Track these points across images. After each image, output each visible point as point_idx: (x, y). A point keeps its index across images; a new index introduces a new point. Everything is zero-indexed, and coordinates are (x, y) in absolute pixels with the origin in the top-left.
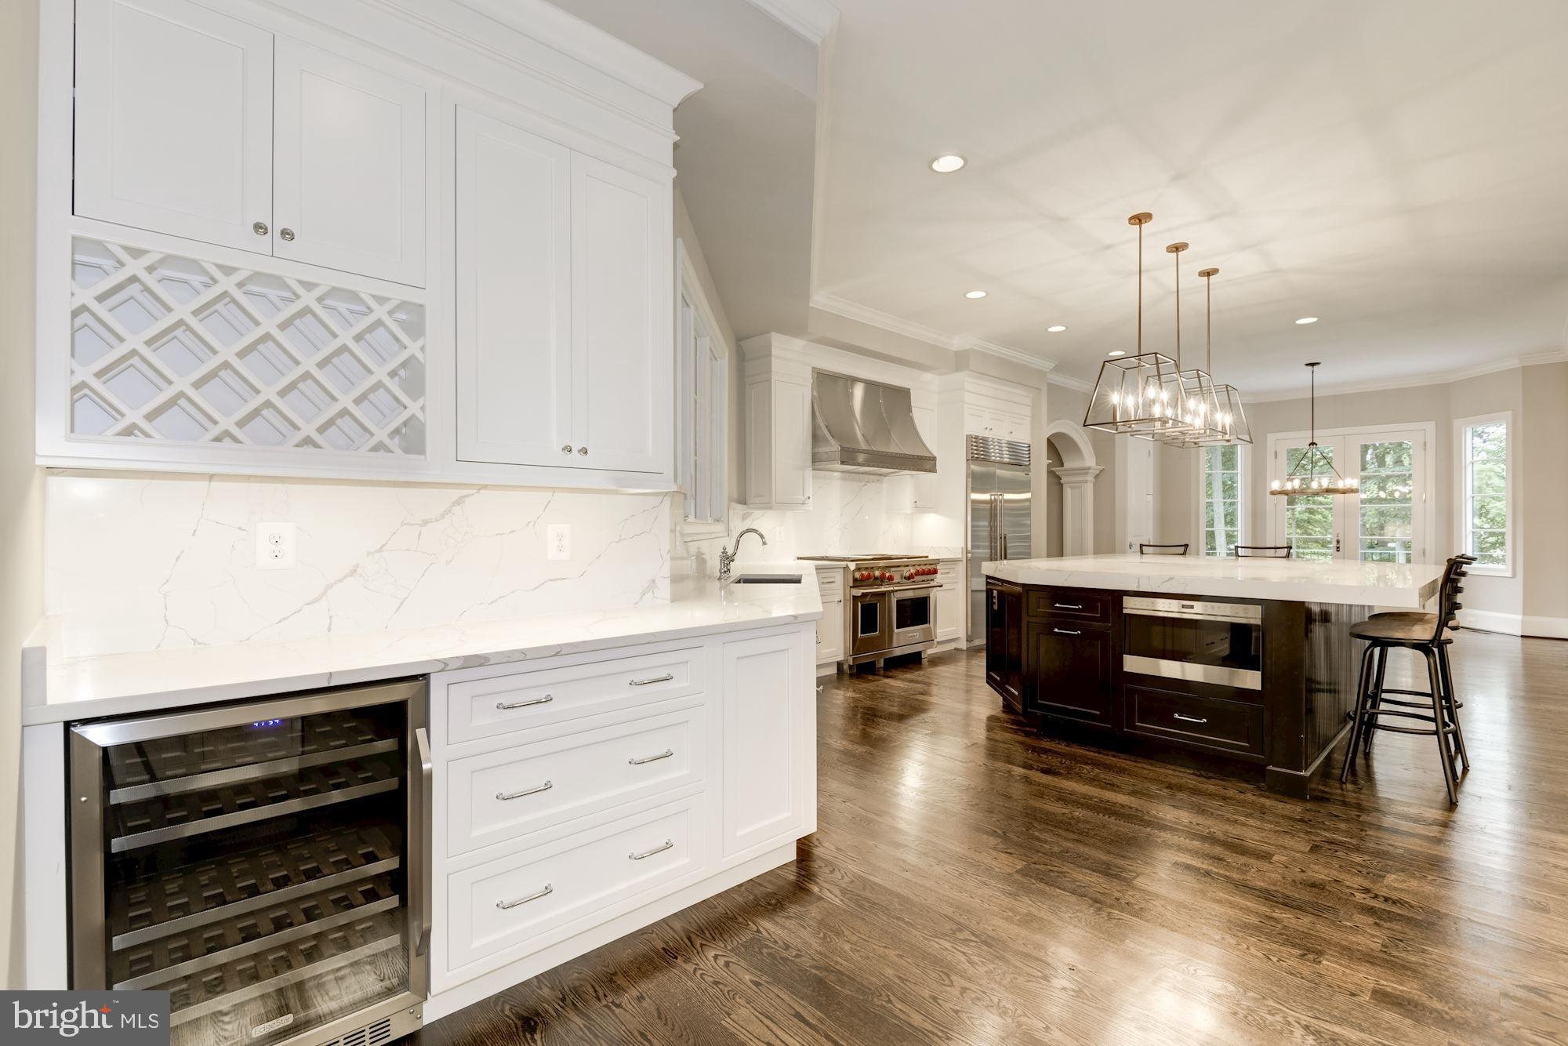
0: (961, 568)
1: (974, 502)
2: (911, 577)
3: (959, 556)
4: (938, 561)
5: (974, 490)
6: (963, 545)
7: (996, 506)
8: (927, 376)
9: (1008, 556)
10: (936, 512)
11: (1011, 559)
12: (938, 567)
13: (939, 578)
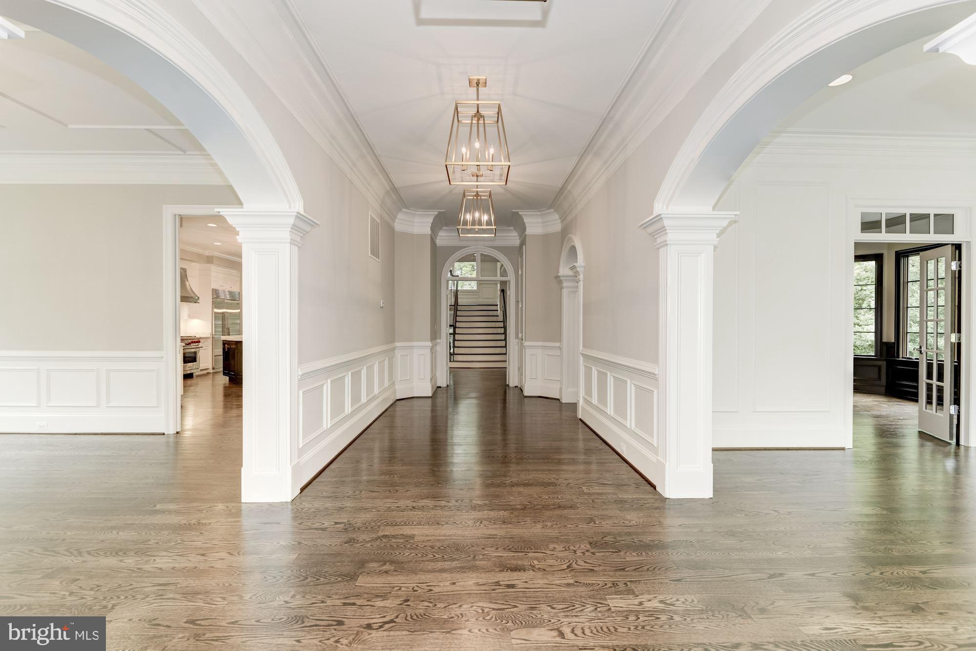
0: (210, 341)
1: (216, 313)
2: (189, 344)
3: (209, 336)
4: (201, 338)
5: (216, 307)
6: (211, 332)
7: (225, 315)
8: (194, 264)
9: (230, 334)
10: (197, 318)
11: (232, 335)
12: (201, 340)
13: (201, 345)
